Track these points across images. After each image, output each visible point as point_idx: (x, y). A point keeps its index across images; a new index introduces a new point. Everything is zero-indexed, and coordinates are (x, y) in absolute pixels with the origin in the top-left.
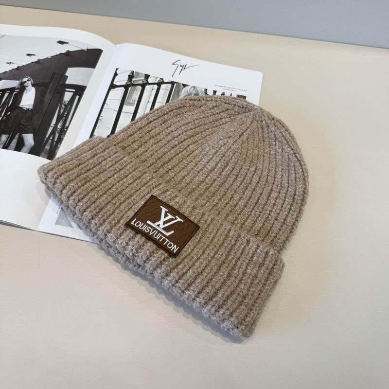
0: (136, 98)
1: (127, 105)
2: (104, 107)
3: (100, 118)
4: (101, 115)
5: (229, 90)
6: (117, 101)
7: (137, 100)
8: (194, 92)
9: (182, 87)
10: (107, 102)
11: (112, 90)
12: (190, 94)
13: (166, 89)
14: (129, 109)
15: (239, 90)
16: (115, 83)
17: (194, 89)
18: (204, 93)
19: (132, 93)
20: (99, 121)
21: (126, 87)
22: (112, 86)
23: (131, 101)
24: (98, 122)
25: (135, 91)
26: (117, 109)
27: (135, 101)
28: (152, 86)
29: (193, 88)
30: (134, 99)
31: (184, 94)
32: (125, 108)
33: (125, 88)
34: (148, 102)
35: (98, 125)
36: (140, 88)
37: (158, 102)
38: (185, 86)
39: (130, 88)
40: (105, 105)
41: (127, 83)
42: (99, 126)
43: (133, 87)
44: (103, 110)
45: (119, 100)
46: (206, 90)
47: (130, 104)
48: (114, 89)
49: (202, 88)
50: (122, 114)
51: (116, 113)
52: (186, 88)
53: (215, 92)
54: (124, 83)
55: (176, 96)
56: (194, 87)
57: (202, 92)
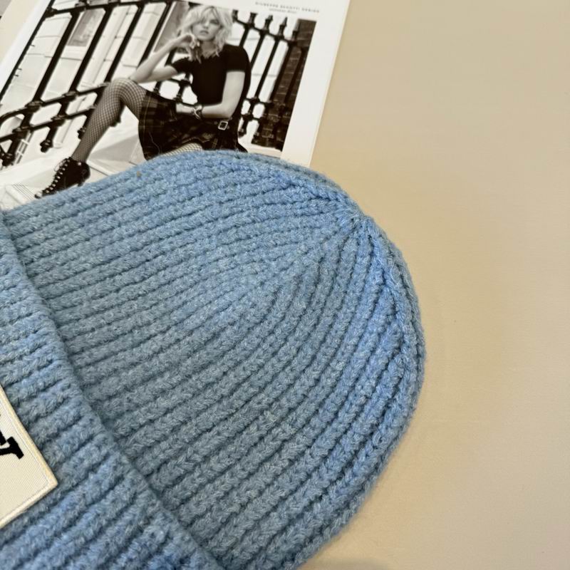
0: (91, 32)
1: (73, 45)
2: (28, 52)
3: (17, 72)
4: (20, 67)
5: (283, 11)
6: (54, 38)
7: (93, 34)
8: (212, 17)
9: (187, 7)
10: (33, 43)
11: (47, 19)
12: (202, 21)
13: (154, 13)
14: (74, 52)
15: (303, 9)
16: (54, 7)
17: (212, 11)
18: (231, 19)
19: (83, 23)
20: (14, 77)
21: (75, 12)
22: (50, 12)
23: (81, 38)
24: (13, 81)
25: (92, 19)
26: (52, 54)
27: (89, 36)
28: (127, 7)
29: (209, 10)
30: (88, 33)
31: (190, 19)
32: (68, 50)
33: (72, 14)
34: (116, 37)
35: (10, 85)
36: (102, 12)
37: (136, 38)
38: (192, 5)
39: (82, 14)
40: (31, 47)
41: (76, 5)
42: (12, 87)
43: (89, 11)
44: (26, 57)
45: (58, 36)
46: (236, 12)
47: (78, 43)
48: (52, 18)
49: (228, 9)
50: (60, 62)
51: (48, 61)
52: (195, 10)
53: (253, 16)
54: (71, 5)
55: (173, 25)
56: (212, 7)
57: (226, 15)
